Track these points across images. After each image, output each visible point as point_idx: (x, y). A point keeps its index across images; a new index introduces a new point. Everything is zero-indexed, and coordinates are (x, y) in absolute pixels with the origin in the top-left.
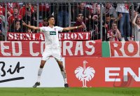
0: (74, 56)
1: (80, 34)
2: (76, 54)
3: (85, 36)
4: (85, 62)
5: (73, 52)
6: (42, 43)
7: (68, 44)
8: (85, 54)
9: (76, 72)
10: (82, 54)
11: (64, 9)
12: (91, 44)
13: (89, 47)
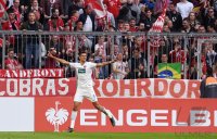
0: (45, 96)
1: (52, 71)
2: (47, 93)
3: (57, 73)
4: (57, 103)
5: (44, 91)
6: (9, 81)
7: (38, 82)
8: (58, 94)
9: (47, 114)
10: (54, 93)
11: (34, 43)
12: (64, 82)
13: (63, 85)
